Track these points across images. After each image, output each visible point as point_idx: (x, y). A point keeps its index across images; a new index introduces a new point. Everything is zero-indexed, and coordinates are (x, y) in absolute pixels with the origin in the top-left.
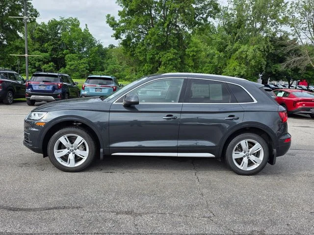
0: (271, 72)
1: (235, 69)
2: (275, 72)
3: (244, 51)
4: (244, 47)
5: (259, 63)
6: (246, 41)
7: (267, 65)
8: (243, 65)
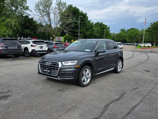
0: (24, 34)
1: (5, 32)
2: (26, 33)
3: (9, 22)
4: (9, 20)
5: (17, 29)
6: (8, 16)
7: (22, 30)
8: (9, 30)
